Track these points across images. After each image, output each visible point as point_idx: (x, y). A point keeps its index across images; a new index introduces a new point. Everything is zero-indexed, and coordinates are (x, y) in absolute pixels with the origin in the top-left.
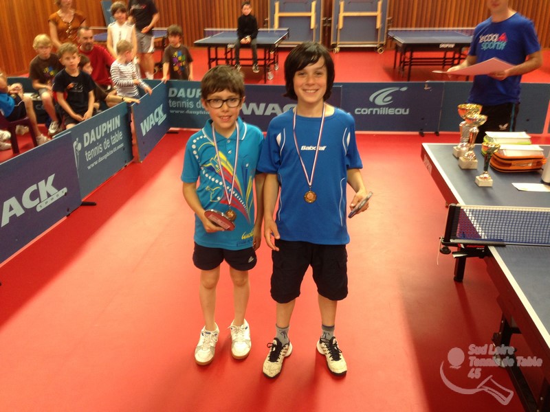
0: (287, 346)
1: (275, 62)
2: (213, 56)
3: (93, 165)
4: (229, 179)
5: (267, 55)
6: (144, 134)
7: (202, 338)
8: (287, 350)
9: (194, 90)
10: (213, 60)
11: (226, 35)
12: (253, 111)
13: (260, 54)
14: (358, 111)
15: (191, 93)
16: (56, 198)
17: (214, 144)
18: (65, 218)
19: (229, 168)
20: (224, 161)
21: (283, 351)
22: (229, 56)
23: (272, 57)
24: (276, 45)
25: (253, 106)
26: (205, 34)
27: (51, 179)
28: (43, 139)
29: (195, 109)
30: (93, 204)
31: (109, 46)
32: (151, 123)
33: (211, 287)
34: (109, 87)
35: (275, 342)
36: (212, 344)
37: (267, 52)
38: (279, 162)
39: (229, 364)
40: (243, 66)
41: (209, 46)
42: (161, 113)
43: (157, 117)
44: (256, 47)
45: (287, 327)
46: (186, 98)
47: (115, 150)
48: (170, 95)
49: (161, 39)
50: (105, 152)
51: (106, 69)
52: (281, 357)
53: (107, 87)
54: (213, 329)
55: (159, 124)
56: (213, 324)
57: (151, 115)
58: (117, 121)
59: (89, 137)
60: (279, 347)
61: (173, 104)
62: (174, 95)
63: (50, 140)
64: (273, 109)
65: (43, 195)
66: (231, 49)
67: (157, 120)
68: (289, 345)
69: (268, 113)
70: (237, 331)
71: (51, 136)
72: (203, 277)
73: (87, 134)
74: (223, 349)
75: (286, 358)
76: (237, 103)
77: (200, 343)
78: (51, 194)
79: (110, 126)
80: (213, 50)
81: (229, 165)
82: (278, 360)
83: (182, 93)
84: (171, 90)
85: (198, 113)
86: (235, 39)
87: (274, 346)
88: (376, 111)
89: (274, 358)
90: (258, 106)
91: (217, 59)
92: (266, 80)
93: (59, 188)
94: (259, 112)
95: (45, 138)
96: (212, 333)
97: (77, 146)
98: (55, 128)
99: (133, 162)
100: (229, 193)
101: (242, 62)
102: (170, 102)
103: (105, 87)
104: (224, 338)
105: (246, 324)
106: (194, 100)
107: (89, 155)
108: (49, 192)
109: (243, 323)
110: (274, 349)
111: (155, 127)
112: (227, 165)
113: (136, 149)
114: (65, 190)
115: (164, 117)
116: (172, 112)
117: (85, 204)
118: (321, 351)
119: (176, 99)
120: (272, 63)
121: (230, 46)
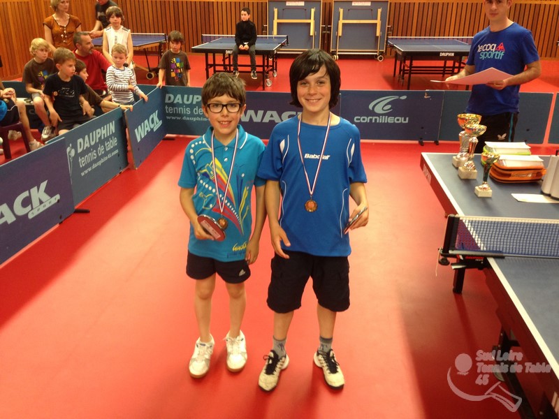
0: (283, 358)
1: (274, 68)
2: (211, 62)
3: (86, 172)
4: (222, 187)
5: (266, 61)
6: (139, 140)
7: (197, 350)
8: (284, 362)
9: (191, 96)
10: (211, 66)
11: (225, 42)
12: (251, 118)
13: (259, 60)
14: (357, 119)
15: (188, 100)
16: (48, 205)
17: (211, 150)
18: (57, 226)
19: (224, 176)
20: (219, 169)
21: (279, 363)
22: (227, 62)
23: (270, 64)
24: (275, 52)
25: (251, 112)
26: (203, 40)
27: (44, 185)
28: (36, 145)
29: (192, 115)
30: (86, 212)
31: (104, 51)
32: (146, 129)
33: (206, 298)
34: (104, 93)
35: (272, 355)
36: (207, 356)
37: (266, 58)
38: (281, 170)
39: (225, 376)
40: (240, 72)
41: (206, 52)
42: (156, 119)
43: (153, 123)
44: (254, 53)
45: (284, 339)
46: (183, 104)
47: (109, 156)
48: (167, 101)
49: (158, 44)
50: (99, 158)
51: (101, 74)
52: (278, 370)
53: (102, 92)
54: (208, 340)
55: (155, 130)
56: (208, 335)
57: (146, 121)
58: (112, 127)
59: (83, 143)
60: (276, 359)
61: (169, 110)
62: (170, 102)
63: (43, 146)
64: (272, 116)
65: (35, 202)
66: (229, 55)
67: (152, 126)
68: (285, 357)
69: (266, 120)
70: (232, 343)
71: (43, 141)
72: (198, 287)
73: (80, 140)
74: (218, 361)
75: (282, 371)
76: (236, 109)
77: (195, 356)
78: (43, 200)
79: (104, 132)
80: (210, 56)
81: (224, 172)
82: (275, 373)
83: (178, 99)
84: (167, 96)
85: (195, 119)
86: (233, 45)
87: (270, 358)
88: (376, 120)
89: (270, 370)
90: (256, 114)
91: (214, 65)
92: (264, 87)
93: (51, 195)
94: (257, 119)
95: (38, 143)
96: (208, 345)
97: (71, 152)
98: (47, 134)
99: (129, 169)
100: (222, 202)
101: (240, 69)
102: (166, 107)
103: (100, 92)
104: (219, 350)
105: (242, 335)
106: (191, 106)
107: (82, 162)
108: (41, 199)
109: (238, 334)
110: (271, 362)
111: (151, 133)
112: (222, 172)
113: (130, 156)
114: (58, 197)
115: (160, 123)
116: (168, 118)
117: (77, 211)
118: (318, 364)
119: (172, 105)
120: (271, 70)
121: (228, 52)
